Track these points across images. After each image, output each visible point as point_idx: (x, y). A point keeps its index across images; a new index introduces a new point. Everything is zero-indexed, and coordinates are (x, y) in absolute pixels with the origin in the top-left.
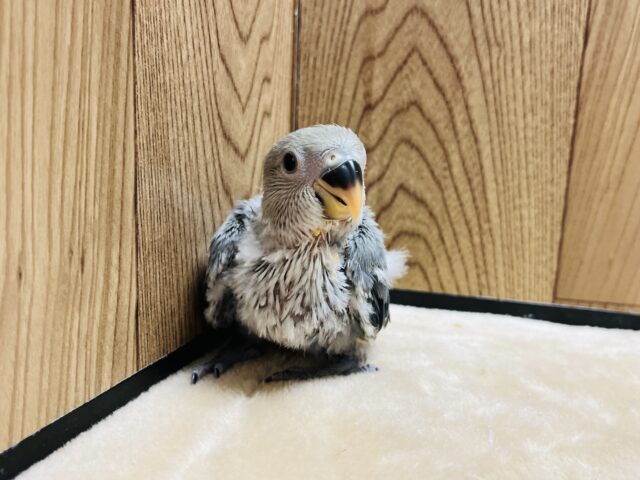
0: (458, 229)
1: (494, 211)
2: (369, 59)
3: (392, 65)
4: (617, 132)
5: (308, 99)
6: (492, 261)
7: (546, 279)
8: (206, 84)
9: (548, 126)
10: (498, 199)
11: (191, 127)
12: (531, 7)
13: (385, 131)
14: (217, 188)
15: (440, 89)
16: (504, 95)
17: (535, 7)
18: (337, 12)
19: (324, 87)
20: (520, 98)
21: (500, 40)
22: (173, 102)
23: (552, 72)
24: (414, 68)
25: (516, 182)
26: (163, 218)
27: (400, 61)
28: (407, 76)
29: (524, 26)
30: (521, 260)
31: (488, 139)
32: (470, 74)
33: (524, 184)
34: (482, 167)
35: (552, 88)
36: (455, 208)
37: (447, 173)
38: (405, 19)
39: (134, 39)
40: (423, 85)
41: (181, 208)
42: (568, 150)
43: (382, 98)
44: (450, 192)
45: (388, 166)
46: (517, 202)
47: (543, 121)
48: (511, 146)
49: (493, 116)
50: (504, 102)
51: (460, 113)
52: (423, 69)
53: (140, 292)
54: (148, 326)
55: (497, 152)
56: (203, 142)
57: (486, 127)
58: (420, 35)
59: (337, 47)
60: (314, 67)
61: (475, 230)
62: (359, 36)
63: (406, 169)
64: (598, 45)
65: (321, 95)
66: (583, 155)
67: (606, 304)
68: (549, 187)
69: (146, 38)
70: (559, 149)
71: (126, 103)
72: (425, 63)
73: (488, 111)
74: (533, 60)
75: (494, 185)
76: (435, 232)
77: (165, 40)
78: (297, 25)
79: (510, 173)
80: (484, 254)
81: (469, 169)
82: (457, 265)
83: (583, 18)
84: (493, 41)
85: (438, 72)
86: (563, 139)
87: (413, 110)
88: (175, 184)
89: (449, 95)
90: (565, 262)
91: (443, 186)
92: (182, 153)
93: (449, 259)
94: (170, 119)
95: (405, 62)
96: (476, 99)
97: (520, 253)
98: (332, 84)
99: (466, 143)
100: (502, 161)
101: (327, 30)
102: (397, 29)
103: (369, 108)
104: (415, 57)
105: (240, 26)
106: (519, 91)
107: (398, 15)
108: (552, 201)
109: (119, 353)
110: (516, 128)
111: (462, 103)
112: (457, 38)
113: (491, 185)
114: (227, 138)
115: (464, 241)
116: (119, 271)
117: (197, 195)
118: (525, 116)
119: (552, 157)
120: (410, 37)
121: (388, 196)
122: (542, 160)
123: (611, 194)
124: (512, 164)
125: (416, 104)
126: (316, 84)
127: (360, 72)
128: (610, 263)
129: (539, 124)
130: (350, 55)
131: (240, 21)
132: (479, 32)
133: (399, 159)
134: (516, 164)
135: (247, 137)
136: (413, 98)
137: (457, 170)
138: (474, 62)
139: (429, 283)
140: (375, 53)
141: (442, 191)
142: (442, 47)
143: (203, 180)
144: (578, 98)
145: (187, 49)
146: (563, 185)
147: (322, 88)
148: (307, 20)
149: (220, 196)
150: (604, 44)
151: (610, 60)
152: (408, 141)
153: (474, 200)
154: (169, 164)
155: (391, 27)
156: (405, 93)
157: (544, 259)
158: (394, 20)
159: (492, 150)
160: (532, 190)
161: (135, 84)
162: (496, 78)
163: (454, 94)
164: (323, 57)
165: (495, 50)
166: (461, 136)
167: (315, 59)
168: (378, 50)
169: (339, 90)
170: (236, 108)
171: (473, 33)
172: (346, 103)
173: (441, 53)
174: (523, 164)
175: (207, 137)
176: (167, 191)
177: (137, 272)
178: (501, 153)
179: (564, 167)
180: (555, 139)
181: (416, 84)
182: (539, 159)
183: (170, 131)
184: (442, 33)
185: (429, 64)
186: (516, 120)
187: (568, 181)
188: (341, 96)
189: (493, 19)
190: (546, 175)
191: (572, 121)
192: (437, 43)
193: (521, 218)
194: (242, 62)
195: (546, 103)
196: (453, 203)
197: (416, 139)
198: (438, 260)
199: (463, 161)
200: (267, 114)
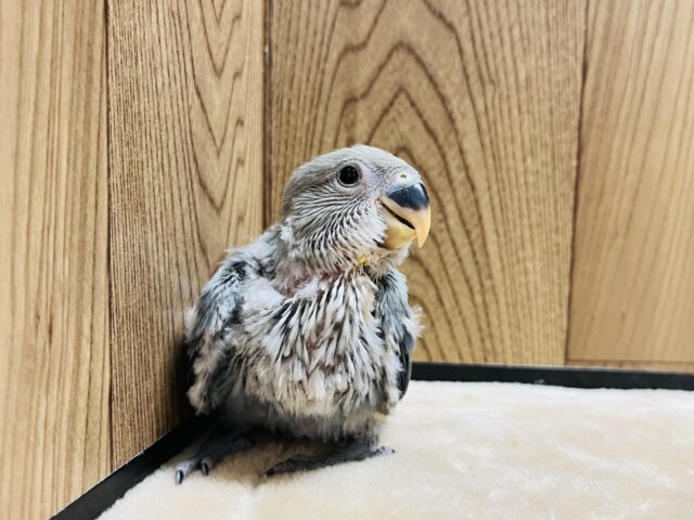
0: (457, 288)
1: (496, 265)
2: (350, 101)
3: (377, 108)
4: (622, 173)
5: (282, 148)
6: (497, 322)
7: (556, 339)
8: (182, 119)
9: (550, 170)
10: (500, 252)
11: (166, 169)
12: (526, 42)
14: (194, 244)
15: (431, 132)
16: (501, 138)
17: (529, 43)
18: (313, 50)
19: (301, 134)
20: (519, 141)
21: (493, 77)
22: (148, 137)
23: (551, 111)
24: (402, 110)
25: (518, 232)
26: (138, 280)
27: (386, 103)
28: (394, 119)
29: (518, 63)
30: (528, 319)
31: (486, 186)
32: (464, 115)
33: (527, 233)
34: (480, 218)
35: (552, 128)
36: (454, 264)
37: (443, 226)
38: (390, 56)
39: (107, 56)
40: (412, 129)
41: (156, 266)
42: (572, 195)
44: (447, 247)
46: (521, 255)
47: (545, 164)
48: (511, 193)
49: (490, 161)
50: (502, 146)
51: (454, 158)
52: (411, 111)
53: (114, 371)
54: (123, 414)
55: (496, 200)
56: (179, 188)
57: (484, 173)
58: (408, 72)
59: (314, 88)
60: (289, 110)
61: (477, 288)
62: (339, 75)
64: (597, 82)
65: (297, 142)
66: (589, 199)
67: (621, 363)
68: (554, 236)
69: (120, 56)
70: (563, 195)
71: (99, 133)
72: (413, 104)
73: (484, 156)
74: (530, 98)
75: (494, 237)
76: (432, 292)
77: (140, 63)
78: (268, 64)
79: (511, 223)
80: (487, 315)
81: (467, 220)
82: (459, 329)
83: (580, 53)
84: (486, 78)
85: (428, 114)
86: (566, 184)
88: (151, 237)
89: (441, 139)
90: (575, 318)
91: (439, 239)
92: (158, 200)
93: (449, 323)
94: (145, 157)
95: (391, 104)
96: (470, 143)
97: (526, 311)
98: (310, 130)
99: (462, 191)
100: (502, 209)
101: (302, 69)
102: (381, 68)
104: (402, 97)
105: (214, 56)
106: (517, 132)
107: (382, 52)
108: (558, 251)
109: (91, 450)
110: (516, 173)
111: (457, 148)
112: (448, 77)
113: (491, 237)
114: (203, 186)
115: (465, 301)
116: (91, 343)
117: (173, 253)
118: (524, 160)
119: (556, 203)
120: (396, 75)
122: (544, 206)
123: (620, 241)
124: (513, 212)
125: (403, 149)
126: (292, 131)
127: (342, 115)
128: (623, 317)
129: (540, 168)
130: (329, 98)
131: (214, 51)
132: (471, 69)
134: (517, 213)
135: (223, 187)
136: (402, 143)
137: (453, 221)
138: (467, 102)
139: (428, 352)
140: (358, 94)
141: (438, 246)
142: (431, 86)
143: (179, 235)
144: (580, 138)
145: (162, 76)
146: (570, 234)
147: (298, 135)
148: (279, 58)
149: (197, 255)
150: (603, 80)
151: (610, 97)
153: (474, 254)
154: (144, 212)
155: (374, 64)
156: (392, 138)
157: (553, 316)
158: (377, 58)
159: (491, 198)
160: (536, 241)
161: (109, 110)
162: (491, 119)
163: (446, 138)
164: (299, 100)
165: (489, 89)
166: (456, 183)
167: (290, 102)
168: (361, 91)
169: (318, 135)
170: (211, 151)
171: (464, 70)
173: (431, 92)
174: (525, 211)
175: (183, 184)
176: (143, 246)
177: (111, 345)
178: (500, 201)
179: (569, 214)
180: (557, 182)
181: (404, 127)
182: (542, 205)
183: (145, 173)
184: (431, 71)
185: (418, 105)
186: (515, 165)
187: (574, 229)
188: (320, 143)
189: (486, 55)
190: (550, 224)
191: (574, 163)
192: (425, 82)
193: (526, 272)
194: (216, 97)
195: (546, 145)
196: (450, 258)
198: (437, 325)
199: (460, 211)
200: (241, 161)
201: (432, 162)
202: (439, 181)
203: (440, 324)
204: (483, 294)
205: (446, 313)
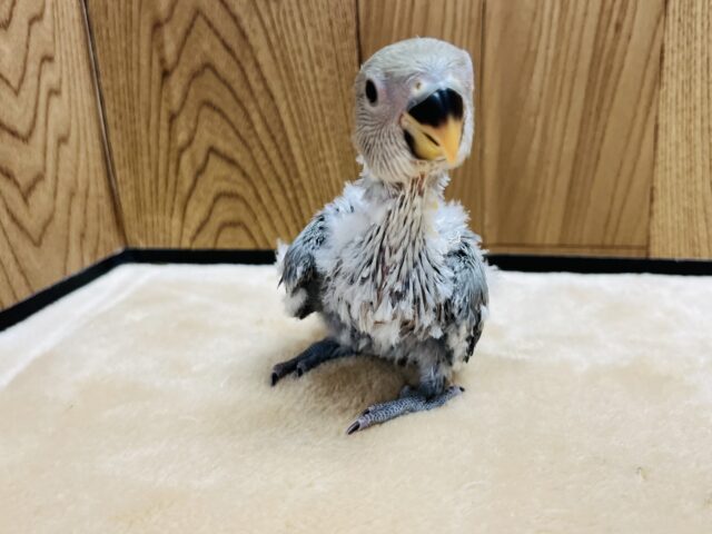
0: (271, 186)
1: (301, 165)
2: (157, 26)
3: (180, 30)
5: (109, 71)
9: (336, 75)
10: (303, 154)
13: (185, 95)
15: (228, 49)
16: (289, 50)
19: (121, 58)
20: (305, 52)
23: (331, 24)
24: (201, 31)
25: (316, 135)
27: (187, 25)
28: (196, 40)
31: (283, 95)
32: (254, 31)
33: (323, 135)
34: (282, 124)
35: (333, 39)
36: (265, 166)
37: (251, 132)
40: (213, 47)
43: (177, 62)
44: (257, 150)
45: (195, 130)
46: (321, 154)
47: (331, 72)
48: (305, 101)
49: (283, 72)
50: (291, 58)
51: (252, 71)
52: (209, 31)
55: (293, 107)
57: (279, 82)
59: (125, 16)
60: (108, 37)
61: (287, 186)
63: (211, 131)
65: (119, 66)
72: (210, 24)
73: (278, 68)
74: (311, 12)
75: (296, 140)
76: (250, 191)
79: (309, 127)
80: (299, 209)
81: (271, 127)
82: (277, 221)
85: (223, 33)
87: (208, 73)
89: (238, 53)
91: (250, 145)
93: (268, 215)
95: (192, 26)
96: (264, 57)
98: (127, 53)
99: (263, 101)
100: (299, 115)
103: (166, 74)
104: (200, 20)
106: (303, 45)
110: (307, 82)
111: (253, 62)
113: (293, 141)
115: (279, 197)
118: (312, 69)
121: (200, 160)
124: (310, 118)
125: (208, 66)
126: (113, 55)
127: (152, 39)
129: (328, 76)
130: (139, 25)
133: (204, 123)
134: (313, 118)
135: (29, 119)
136: (205, 61)
137: (259, 128)
138: (256, 19)
139: (255, 241)
140: (162, 19)
141: (250, 149)
144: (359, 46)
147: (119, 58)
152: (208, 104)
153: (281, 156)
156: (197, 55)
159: (289, 106)
160: (332, 141)
162: (279, 33)
163: (243, 54)
164: (115, 28)
165: (273, 6)
166: (257, 94)
167: (108, 31)
168: (165, 15)
169: (135, 59)
170: (5, 93)
172: (144, 72)
173: (224, 13)
174: (319, 116)
178: (297, 107)
180: (344, 88)
181: (206, 46)
182: (334, 111)
185: (215, 25)
186: (305, 75)
188: (139, 64)
190: (343, 126)
193: (327, 170)
195: (331, 55)
196: (261, 161)
197: (216, 100)
198: (259, 218)
199: (263, 119)
200: (54, 92)
201: (233, 75)
202: (242, 93)
203: (262, 217)
204: (293, 188)
205: (264, 208)
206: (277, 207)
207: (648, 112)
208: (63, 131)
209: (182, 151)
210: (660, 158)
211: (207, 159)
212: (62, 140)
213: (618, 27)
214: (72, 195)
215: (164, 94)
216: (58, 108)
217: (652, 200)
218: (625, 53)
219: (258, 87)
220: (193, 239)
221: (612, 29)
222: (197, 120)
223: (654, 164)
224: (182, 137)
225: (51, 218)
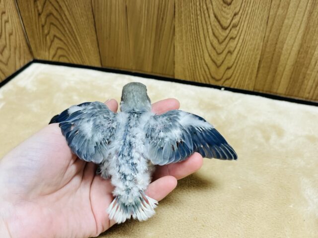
0: (73, 48)
1: (80, 43)
4: (106, 24)
6: (84, 56)
7: (99, 61)
9: (88, 21)
13: (46, 21)
16: (74, 13)
19: (26, 8)
20: (78, 13)
23: (85, 7)
24: (48, 4)
25: (84, 35)
28: (47, 6)
30: (91, 56)
31: (73, 24)
32: (63, 6)
33: (86, 36)
34: (74, 32)
35: (86, 11)
36: (70, 42)
37: (65, 33)
40: (52, 9)
42: (94, 28)
43: (42, 11)
44: (67, 38)
45: (50, 30)
46: (86, 41)
49: (73, 18)
51: (64, 17)
52: (50, 5)
57: (72, 21)
61: (77, 48)
63: (54, 31)
67: (115, 67)
70: (92, 27)
72: (51, 3)
76: (67, 48)
79: (81, 33)
80: (81, 54)
81: (70, 32)
82: (75, 57)
85: (54, 5)
86: (92, 25)
89: (59, 12)
90: (102, 56)
95: (45, 2)
96: (67, 13)
98: (28, 7)
99: (68, 25)
103: (39, 15)
104: (48, 1)
106: (77, 11)
108: (94, 41)
110: (80, 21)
111: (64, 14)
113: (77, 36)
115: (75, 50)
118: (81, 18)
119: (91, 29)
121: (52, 38)
123: (108, 40)
124: (82, 31)
125: (51, 14)
128: (113, 58)
129: (85, 21)
133: (52, 29)
137: (67, 32)
138: (64, 3)
139: (69, 61)
141: (65, 37)
144: (93, 14)
152: (52, 24)
153: (74, 40)
156: (48, 11)
159: (75, 27)
160: (88, 38)
162: (70, 7)
163: (61, 12)
166: (66, 23)
169: (30, 9)
172: (33, 12)
174: (84, 31)
178: (78, 28)
179: (94, 32)
180: (90, 24)
181: (50, 8)
186: (79, 19)
187: (97, 36)
191: (93, 20)
193: (88, 45)
195: (85, 15)
196: (69, 40)
197: (55, 23)
199: (68, 29)
200: (7, 21)
201: (59, 17)
202: (62, 22)
203: (71, 55)
204: (79, 48)
205: (71, 53)
206: (75, 53)
207: (172, 42)
208: (10, 31)
209: (46, 35)
210: (176, 54)
211: (54, 38)
212: (11, 34)
213: (163, 19)
214: (15, 49)
215: (40, 19)
216: (8, 26)
217: (174, 64)
218: (165, 26)
219: (66, 21)
220: (53, 58)
221: (161, 20)
222: (50, 28)
223: (174, 55)
224: (46, 32)
225: (10, 57)
